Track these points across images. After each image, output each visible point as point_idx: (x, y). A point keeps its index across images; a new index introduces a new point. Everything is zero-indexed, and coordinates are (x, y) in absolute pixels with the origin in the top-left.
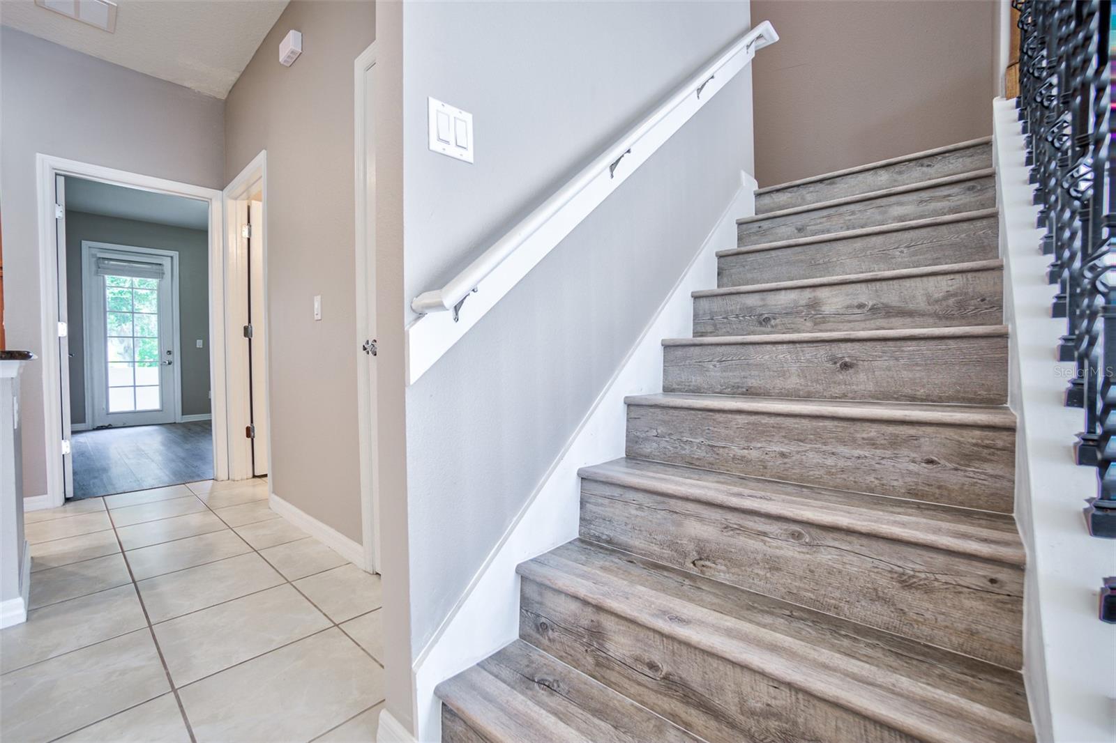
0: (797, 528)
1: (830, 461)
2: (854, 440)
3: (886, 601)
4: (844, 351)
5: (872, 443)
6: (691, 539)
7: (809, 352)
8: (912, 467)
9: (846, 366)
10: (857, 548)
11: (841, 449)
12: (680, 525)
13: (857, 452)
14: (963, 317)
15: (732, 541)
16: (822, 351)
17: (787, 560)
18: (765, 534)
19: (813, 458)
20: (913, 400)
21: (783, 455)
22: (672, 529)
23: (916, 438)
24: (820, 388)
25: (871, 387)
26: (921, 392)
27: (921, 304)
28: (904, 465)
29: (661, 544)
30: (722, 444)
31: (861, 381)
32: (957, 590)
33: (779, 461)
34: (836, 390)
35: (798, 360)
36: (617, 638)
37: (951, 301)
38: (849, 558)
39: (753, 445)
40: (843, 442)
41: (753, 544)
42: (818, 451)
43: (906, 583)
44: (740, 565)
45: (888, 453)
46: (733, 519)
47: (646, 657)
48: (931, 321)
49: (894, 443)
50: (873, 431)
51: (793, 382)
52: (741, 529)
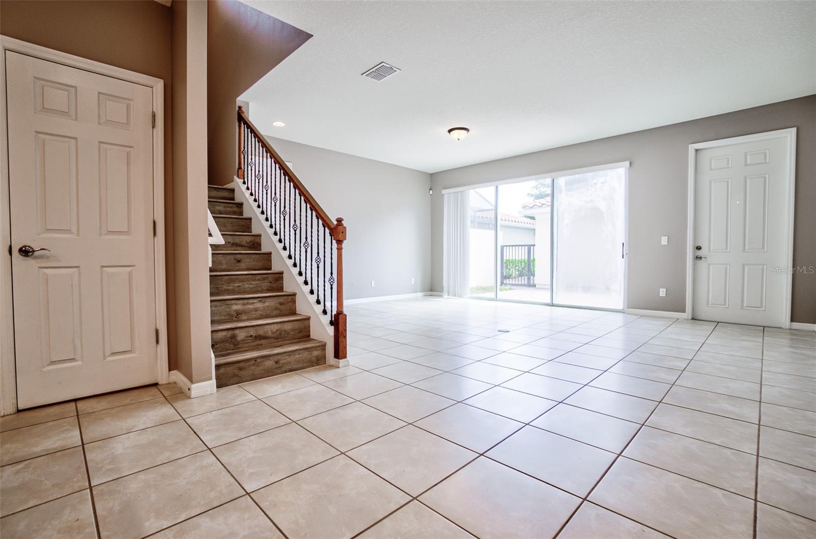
0: (260, 299)
1: (251, 286)
2: (255, 279)
3: (278, 309)
4: (238, 257)
5: (259, 280)
6: (234, 311)
7: (228, 257)
8: (268, 284)
9: (239, 261)
10: (272, 300)
11: (253, 283)
12: (230, 308)
13: (257, 282)
14: (254, 248)
15: (246, 307)
16: (232, 257)
17: (259, 307)
18: (254, 303)
19: (247, 286)
20: (255, 270)
21: (239, 286)
22: (228, 310)
23: (267, 277)
24: (232, 268)
25: (245, 267)
26: (256, 268)
27: (244, 243)
28: (266, 284)
29: (225, 316)
30: (221, 286)
31: (243, 265)
32: (288, 302)
33: (238, 288)
34: (236, 268)
35: (225, 259)
36: (240, 335)
37: (251, 243)
38: (271, 303)
39: (230, 285)
40: (253, 280)
41: (251, 306)
42: (248, 284)
43: (281, 304)
44: (248, 313)
45: (263, 282)
46: (245, 301)
47: (249, 335)
48: (247, 248)
49: (264, 279)
50: (259, 277)
51: (224, 267)
52: (248, 304)
